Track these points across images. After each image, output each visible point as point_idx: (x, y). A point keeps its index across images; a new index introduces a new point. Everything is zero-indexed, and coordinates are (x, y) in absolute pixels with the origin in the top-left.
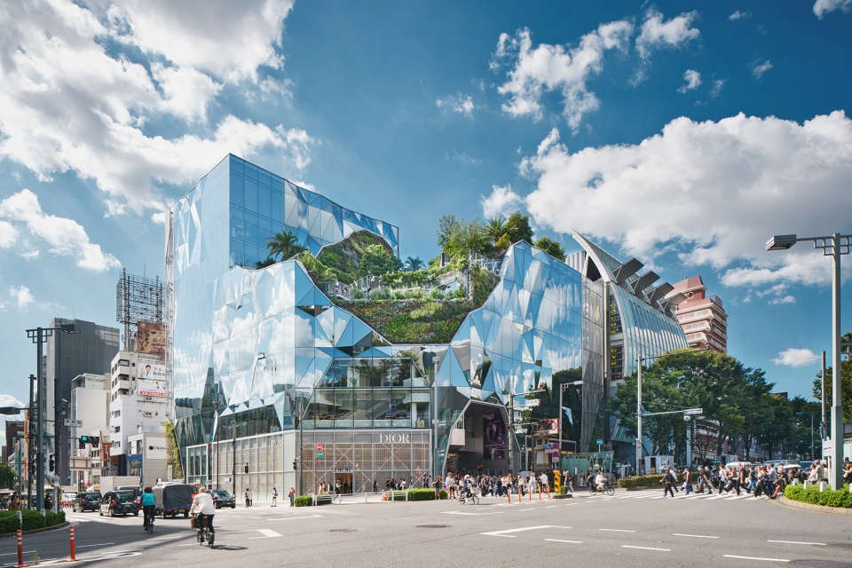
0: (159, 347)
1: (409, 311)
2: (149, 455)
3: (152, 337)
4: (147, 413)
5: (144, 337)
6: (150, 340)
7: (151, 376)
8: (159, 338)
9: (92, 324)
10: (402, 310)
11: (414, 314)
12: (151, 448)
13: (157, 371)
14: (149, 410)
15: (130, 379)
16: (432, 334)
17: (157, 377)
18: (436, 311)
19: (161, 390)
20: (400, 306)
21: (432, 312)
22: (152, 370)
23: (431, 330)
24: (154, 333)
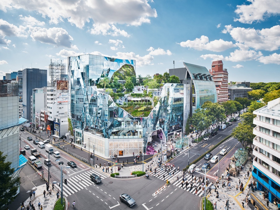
0: (63, 87)
1: (137, 109)
2: (61, 124)
3: (61, 85)
4: (60, 108)
5: (59, 85)
6: (61, 86)
7: (61, 97)
8: (63, 85)
9: (38, 69)
10: (136, 108)
11: (139, 110)
12: (62, 122)
13: (63, 95)
14: (60, 107)
15: (54, 95)
16: (143, 115)
17: (63, 97)
18: (145, 109)
19: (64, 101)
20: (136, 107)
21: (143, 109)
22: (61, 95)
23: (143, 114)
24: (62, 83)
